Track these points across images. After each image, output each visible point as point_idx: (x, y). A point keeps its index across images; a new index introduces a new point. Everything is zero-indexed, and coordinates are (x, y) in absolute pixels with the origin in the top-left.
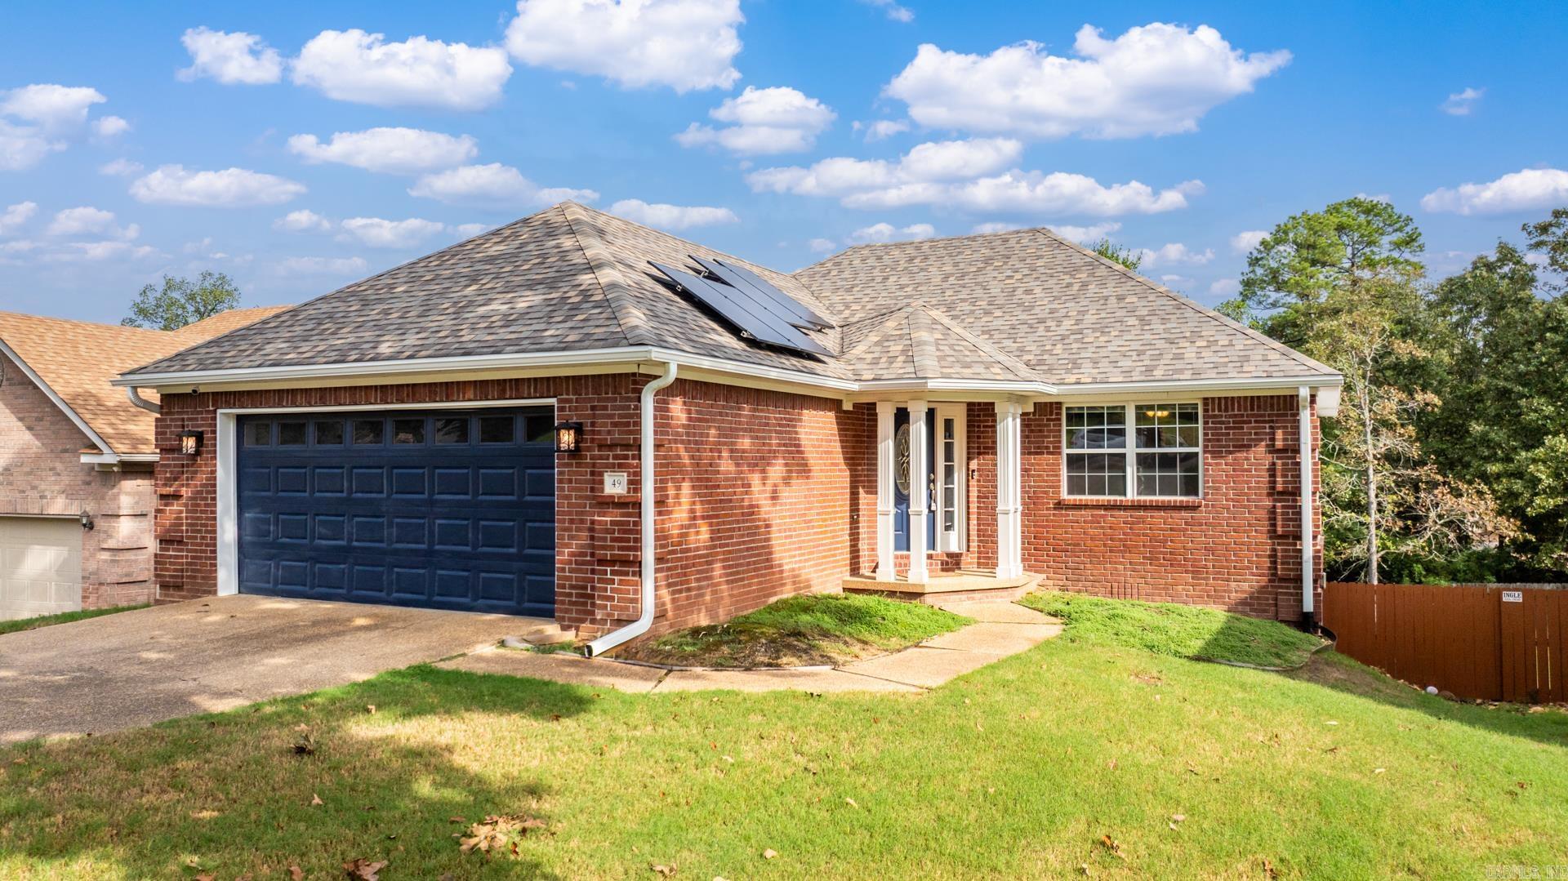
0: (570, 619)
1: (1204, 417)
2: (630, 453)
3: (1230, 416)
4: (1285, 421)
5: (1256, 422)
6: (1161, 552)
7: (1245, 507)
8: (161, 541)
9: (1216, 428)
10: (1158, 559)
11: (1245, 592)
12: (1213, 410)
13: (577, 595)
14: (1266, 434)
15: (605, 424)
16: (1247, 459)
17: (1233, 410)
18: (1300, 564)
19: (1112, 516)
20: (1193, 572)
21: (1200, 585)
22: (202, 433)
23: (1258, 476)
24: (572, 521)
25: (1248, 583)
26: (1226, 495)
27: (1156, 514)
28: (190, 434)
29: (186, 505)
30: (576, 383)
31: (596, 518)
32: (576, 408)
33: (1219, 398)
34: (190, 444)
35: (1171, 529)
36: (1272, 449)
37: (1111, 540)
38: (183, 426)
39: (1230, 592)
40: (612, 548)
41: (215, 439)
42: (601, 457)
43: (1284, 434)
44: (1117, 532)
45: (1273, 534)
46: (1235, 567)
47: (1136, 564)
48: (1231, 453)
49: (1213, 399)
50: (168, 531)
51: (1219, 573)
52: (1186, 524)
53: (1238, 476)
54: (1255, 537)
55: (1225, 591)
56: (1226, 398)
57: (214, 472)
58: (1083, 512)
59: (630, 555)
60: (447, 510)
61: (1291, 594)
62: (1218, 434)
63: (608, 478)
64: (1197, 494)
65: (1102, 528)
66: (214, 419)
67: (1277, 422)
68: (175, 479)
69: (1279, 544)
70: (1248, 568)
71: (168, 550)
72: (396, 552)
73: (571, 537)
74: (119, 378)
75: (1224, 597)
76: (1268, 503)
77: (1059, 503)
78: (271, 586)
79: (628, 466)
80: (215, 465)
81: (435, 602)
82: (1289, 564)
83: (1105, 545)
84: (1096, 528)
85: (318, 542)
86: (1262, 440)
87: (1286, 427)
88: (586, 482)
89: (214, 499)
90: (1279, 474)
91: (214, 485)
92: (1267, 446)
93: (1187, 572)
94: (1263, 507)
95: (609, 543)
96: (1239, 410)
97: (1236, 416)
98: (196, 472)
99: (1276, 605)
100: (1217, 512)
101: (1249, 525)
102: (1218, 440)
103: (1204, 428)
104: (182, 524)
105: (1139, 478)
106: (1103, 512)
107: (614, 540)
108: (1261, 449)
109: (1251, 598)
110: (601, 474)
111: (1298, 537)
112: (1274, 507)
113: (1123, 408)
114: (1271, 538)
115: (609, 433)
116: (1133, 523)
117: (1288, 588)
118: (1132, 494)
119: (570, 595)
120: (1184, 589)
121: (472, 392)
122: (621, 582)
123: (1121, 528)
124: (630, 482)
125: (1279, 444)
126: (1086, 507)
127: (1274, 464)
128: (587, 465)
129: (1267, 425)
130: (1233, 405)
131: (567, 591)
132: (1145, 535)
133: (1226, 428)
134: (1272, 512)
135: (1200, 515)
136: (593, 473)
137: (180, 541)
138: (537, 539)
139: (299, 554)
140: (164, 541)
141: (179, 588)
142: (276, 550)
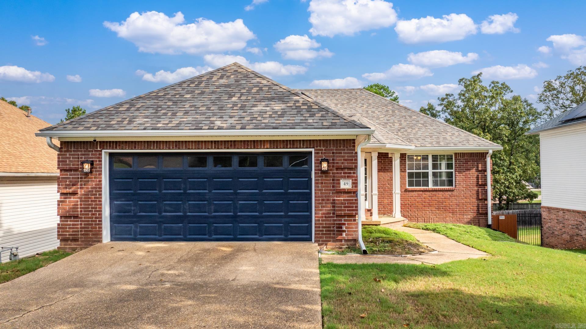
0: (322, 241)
1: (455, 159)
2: (352, 171)
3: (464, 159)
4: (482, 161)
5: (472, 161)
6: (442, 206)
7: (469, 190)
8: (61, 217)
9: (459, 163)
10: (440, 209)
11: (469, 219)
12: (459, 157)
13: (326, 231)
14: (475, 165)
15: (341, 160)
16: (469, 174)
17: (465, 157)
18: (487, 208)
19: (424, 194)
20: (452, 213)
21: (454, 217)
22: (93, 161)
23: (473, 180)
24: (323, 200)
25: (470, 216)
26: (463, 186)
27: (440, 193)
28: (87, 162)
29: (81, 198)
30: (325, 142)
31: (335, 198)
32: (325, 153)
33: (461, 153)
34: (88, 167)
35: (445, 198)
36: (478, 170)
37: (425, 202)
38: (79, 158)
39: (464, 219)
40: (345, 210)
41: (101, 164)
42: (338, 173)
43: (482, 165)
44: (426, 200)
45: (478, 199)
46: (466, 210)
47: (433, 211)
48: (464, 171)
49: (459, 153)
50: (69, 211)
51: (461, 213)
52: (450, 196)
53: (467, 179)
54: (472, 200)
55: (463, 219)
56: (463, 153)
57: (100, 181)
58: (414, 193)
59: (353, 213)
60: (245, 197)
61: (484, 219)
62: (460, 165)
63: (342, 182)
64: (452, 186)
65: (421, 198)
66: (101, 154)
67: (479, 161)
68: (73, 185)
69: (480, 202)
70: (470, 210)
71: (67, 221)
72: (215, 217)
73: (322, 207)
74: (39, 132)
75: (462, 221)
76: (476, 189)
77: (406, 190)
78: (132, 236)
79: (353, 177)
80: (101, 178)
81: (238, 238)
82: (483, 209)
83: (422, 204)
84: (419, 198)
85: (164, 214)
86: (474, 167)
87: (482, 163)
88: (330, 183)
89: (100, 195)
90: (480, 179)
91: (101, 188)
92: (476, 169)
93: (450, 213)
94: (474, 190)
95: (343, 208)
96: (467, 157)
97: (466, 159)
98: (88, 181)
99: (479, 223)
100: (460, 192)
101: (470, 196)
102: (460, 167)
103: (455, 163)
104: (78, 208)
105: (433, 180)
106: (421, 193)
107: (345, 207)
108: (474, 170)
109: (471, 221)
110: (339, 180)
111: (486, 199)
112: (478, 190)
113: (428, 156)
114: (477, 200)
115: (343, 163)
116: (432, 196)
117: (482, 217)
118: (431, 186)
119: (323, 231)
120: (449, 219)
121: (269, 145)
122: (348, 224)
123: (428, 198)
124: (353, 183)
125: (480, 169)
126: (416, 191)
127: (478, 175)
128: (331, 176)
129: (476, 162)
130: (465, 155)
131: (321, 229)
132: (435, 200)
133: (463, 163)
134: (478, 191)
135: (455, 193)
136: (333, 180)
137: (76, 217)
138: (295, 208)
139: (151, 220)
140: (64, 217)
141: (75, 240)
142: (136, 219)
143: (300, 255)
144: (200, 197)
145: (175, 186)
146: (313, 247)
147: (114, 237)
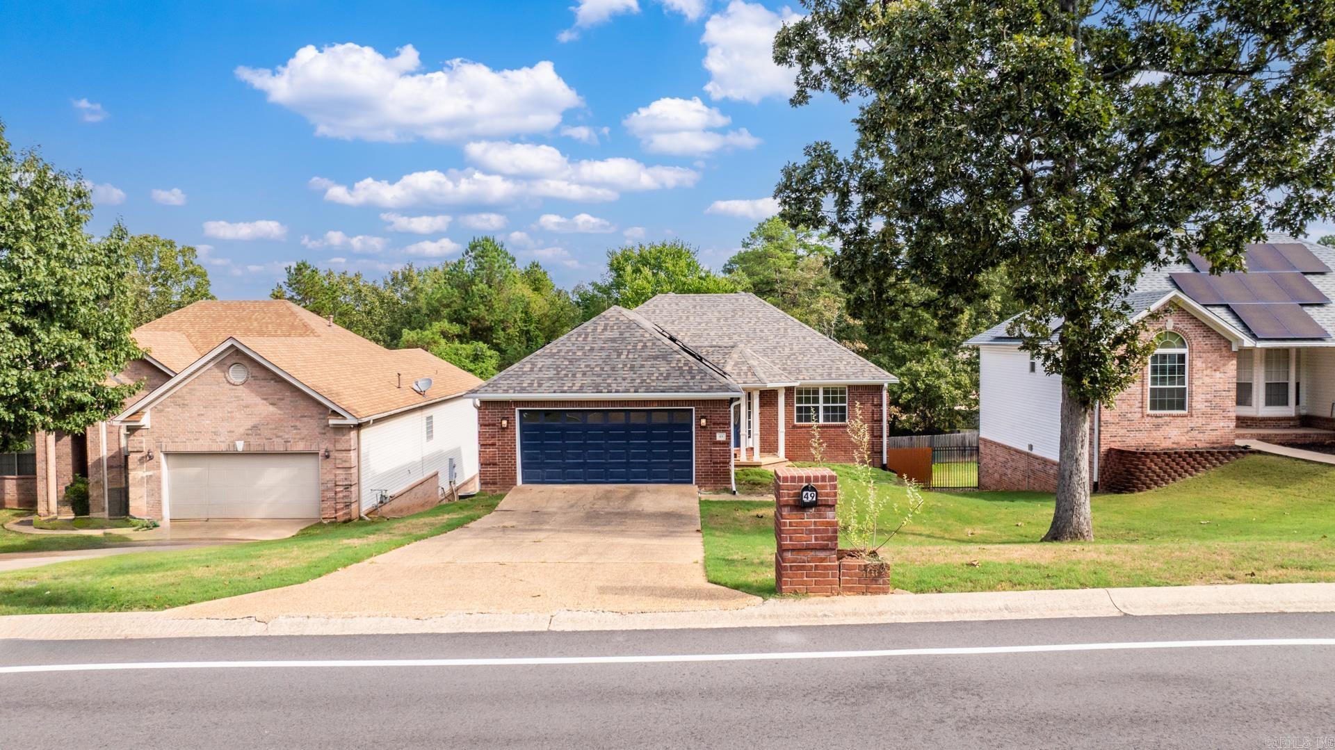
0: (701, 483)
1: (849, 392)
2: (726, 426)
3: (858, 392)
4: (877, 394)
5: (867, 394)
6: (832, 444)
9: (853, 396)
10: (831, 446)
12: (852, 390)
13: (703, 475)
14: (871, 399)
15: (717, 417)
16: (864, 408)
17: (859, 390)
18: (882, 446)
19: (813, 430)
20: (844, 451)
21: (846, 455)
23: (867, 414)
24: (702, 450)
27: (830, 429)
28: (504, 418)
29: (498, 448)
30: (704, 402)
31: (712, 448)
32: (704, 411)
33: (855, 386)
34: (505, 422)
35: (836, 435)
36: (873, 405)
38: (497, 415)
40: (720, 458)
41: (514, 420)
42: (714, 428)
43: (878, 399)
45: (872, 435)
49: (852, 386)
50: (488, 460)
52: (841, 432)
54: (866, 437)
56: (857, 386)
57: (514, 434)
58: (802, 429)
59: (726, 460)
60: (636, 446)
61: (880, 458)
62: (853, 399)
63: (718, 435)
64: (845, 422)
66: (514, 412)
67: (874, 394)
68: (492, 437)
70: (865, 448)
71: (487, 468)
72: (610, 463)
73: (701, 455)
77: (793, 425)
78: (540, 481)
79: (727, 430)
80: (515, 432)
82: (878, 446)
84: (807, 435)
85: (567, 461)
86: (869, 401)
87: (878, 396)
88: (708, 436)
89: (515, 445)
90: (875, 413)
91: (514, 440)
92: (871, 403)
93: (841, 451)
94: (869, 426)
95: (718, 457)
96: (862, 390)
97: (860, 392)
98: (505, 434)
99: (873, 461)
101: (864, 432)
102: (853, 401)
103: (849, 396)
105: (824, 415)
106: (810, 429)
107: (719, 455)
108: (869, 404)
110: (715, 433)
111: (882, 436)
112: (873, 425)
113: (818, 388)
114: (872, 437)
115: (718, 419)
116: (821, 433)
117: (877, 455)
118: (821, 422)
119: (701, 475)
120: (840, 457)
121: (656, 404)
122: (723, 470)
125: (875, 402)
126: (804, 427)
127: (873, 410)
128: (708, 430)
129: (871, 396)
130: (859, 388)
131: (700, 473)
132: (826, 437)
133: (857, 396)
134: (873, 428)
135: (846, 429)
136: (711, 433)
137: (495, 464)
138: (678, 456)
139: (556, 466)
140: (483, 464)
141: (494, 483)
142: (542, 466)
143: (683, 494)
144: (598, 447)
145: (576, 437)
146: (694, 488)
147: (524, 482)
